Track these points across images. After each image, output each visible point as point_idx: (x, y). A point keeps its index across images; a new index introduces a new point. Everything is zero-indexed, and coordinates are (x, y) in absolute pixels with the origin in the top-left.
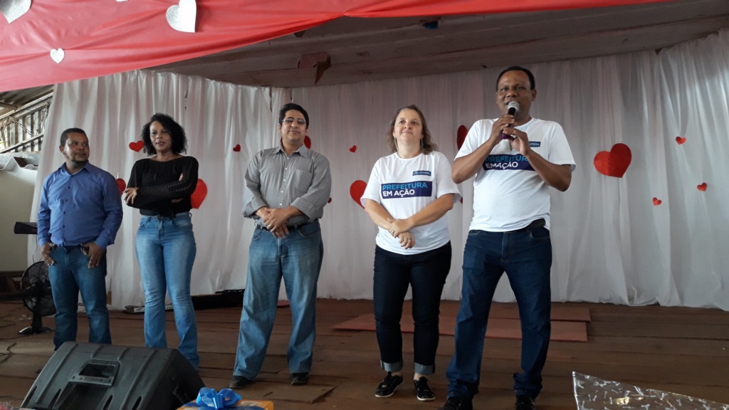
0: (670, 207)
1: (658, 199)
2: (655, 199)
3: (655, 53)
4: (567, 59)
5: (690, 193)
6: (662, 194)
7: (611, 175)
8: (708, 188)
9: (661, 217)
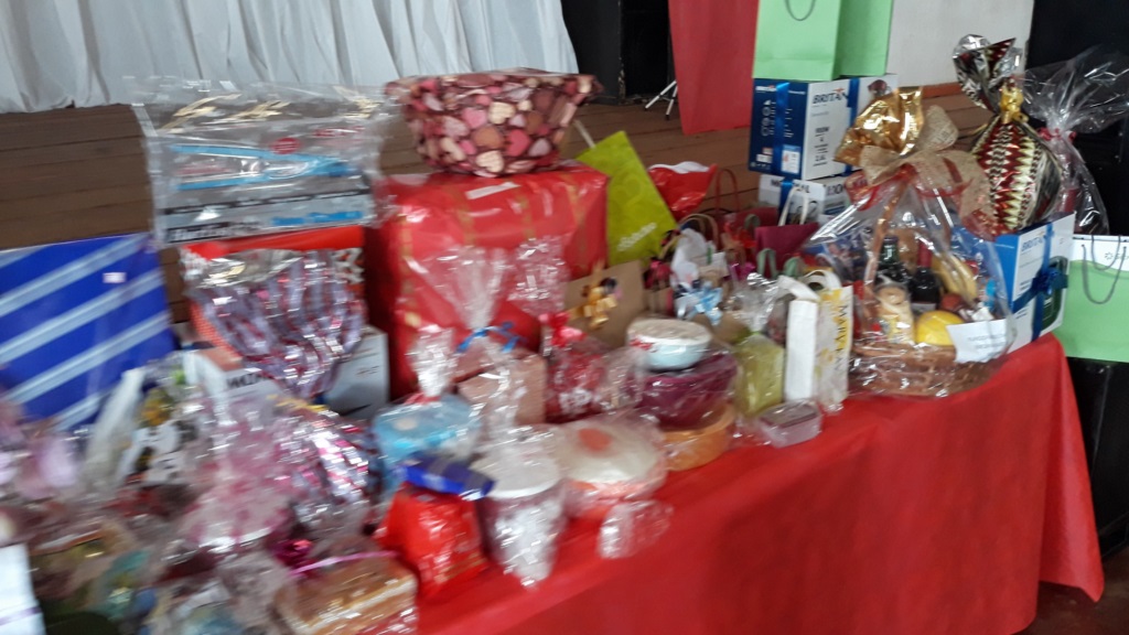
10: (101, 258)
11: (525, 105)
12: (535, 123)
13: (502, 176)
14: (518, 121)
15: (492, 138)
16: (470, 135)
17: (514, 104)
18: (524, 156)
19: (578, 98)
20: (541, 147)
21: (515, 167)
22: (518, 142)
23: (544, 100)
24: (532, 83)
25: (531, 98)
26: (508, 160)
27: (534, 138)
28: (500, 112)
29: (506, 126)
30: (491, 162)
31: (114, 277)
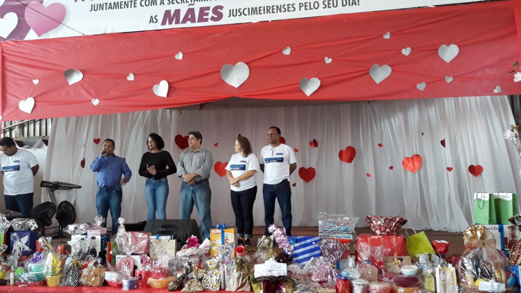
0: (376, 178)
1: (370, 174)
2: (368, 174)
3: (367, 103)
4: (326, 104)
5: (385, 170)
6: (372, 173)
7: (347, 162)
8: (394, 168)
9: (371, 183)
10: (312, 240)
11: (383, 222)
12: (386, 225)
13: (380, 235)
14: (382, 225)
15: (378, 227)
16: (374, 227)
17: (381, 222)
18: (384, 231)
19: (396, 221)
20: (388, 230)
21: (383, 233)
22: (383, 229)
23: (387, 221)
24: (384, 218)
25: (384, 221)
26: (381, 232)
27: (386, 228)
28: (379, 223)
29: (380, 225)
30: (378, 232)
31: (314, 243)
